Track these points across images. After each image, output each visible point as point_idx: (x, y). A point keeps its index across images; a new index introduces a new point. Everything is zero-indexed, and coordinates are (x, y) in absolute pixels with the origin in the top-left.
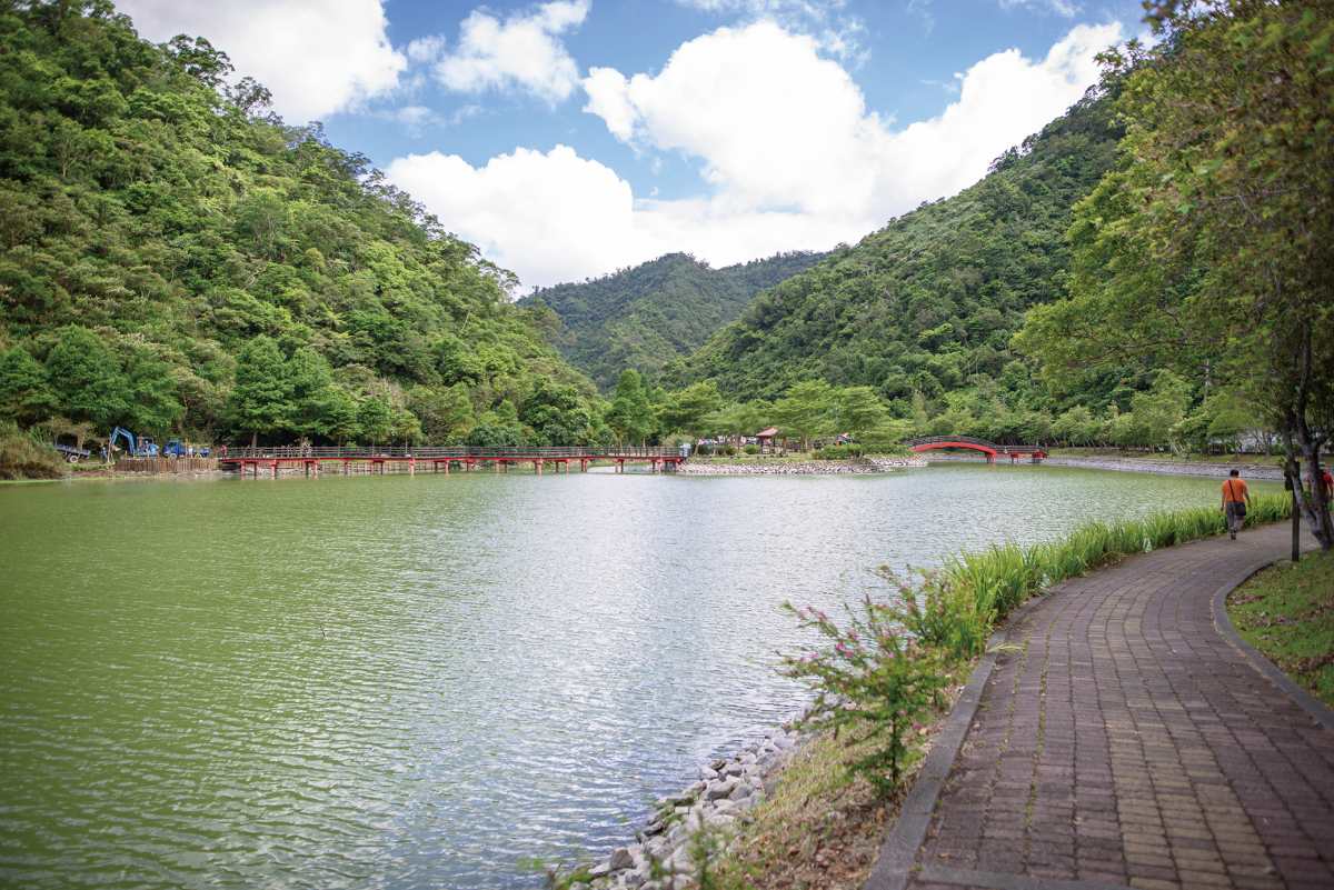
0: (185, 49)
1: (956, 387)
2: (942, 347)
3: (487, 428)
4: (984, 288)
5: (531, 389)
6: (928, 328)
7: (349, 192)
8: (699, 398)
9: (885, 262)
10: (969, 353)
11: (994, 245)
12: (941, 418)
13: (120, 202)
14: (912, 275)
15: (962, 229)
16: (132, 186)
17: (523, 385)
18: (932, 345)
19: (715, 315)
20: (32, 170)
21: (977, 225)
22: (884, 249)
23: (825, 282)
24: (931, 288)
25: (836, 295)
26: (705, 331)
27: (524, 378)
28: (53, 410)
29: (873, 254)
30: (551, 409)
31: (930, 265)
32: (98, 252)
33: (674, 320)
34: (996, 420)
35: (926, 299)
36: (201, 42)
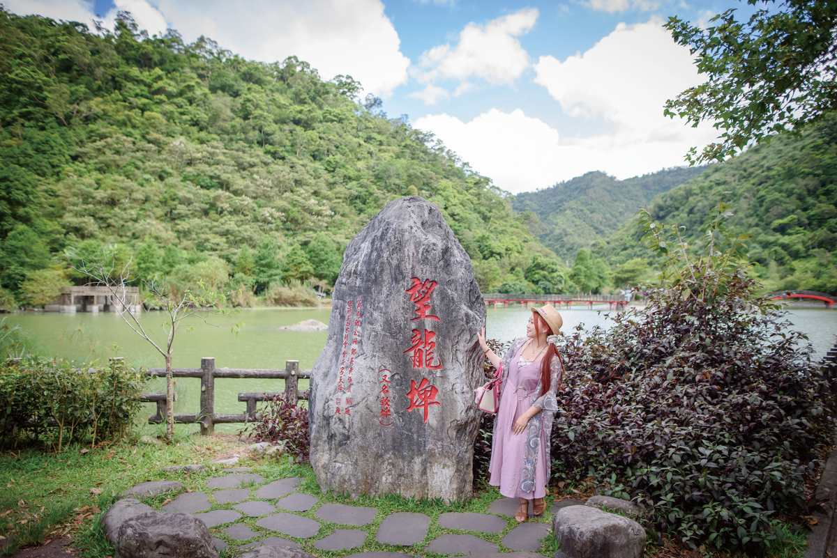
0: (341, 82)
1: (800, 257)
2: (790, 231)
3: (511, 284)
4: (821, 190)
5: (531, 261)
6: (778, 218)
7: (425, 152)
8: (637, 267)
9: (745, 174)
10: (810, 234)
11: (829, 161)
12: (790, 278)
13: (322, 167)
14: (766, 182)
15: (804, 151)
16: (327, 158)
17: (526, 259)
18: (782, 230)
19: (621, 210)
20: (286, 154)
21: (817, 148)
22: (744, 165)
23: (702, 189)
24: (781, 191)
25: (710, 197)
26: (614, 220)
27: (526, 255)
28: (311, 274)
29: (736, 169)
30: (542, 272)
31: (779, 175)
32: (316, 193)
33: (594, 214)
34: (833, 280)
35: (777, 199)
36: (348, 77)
